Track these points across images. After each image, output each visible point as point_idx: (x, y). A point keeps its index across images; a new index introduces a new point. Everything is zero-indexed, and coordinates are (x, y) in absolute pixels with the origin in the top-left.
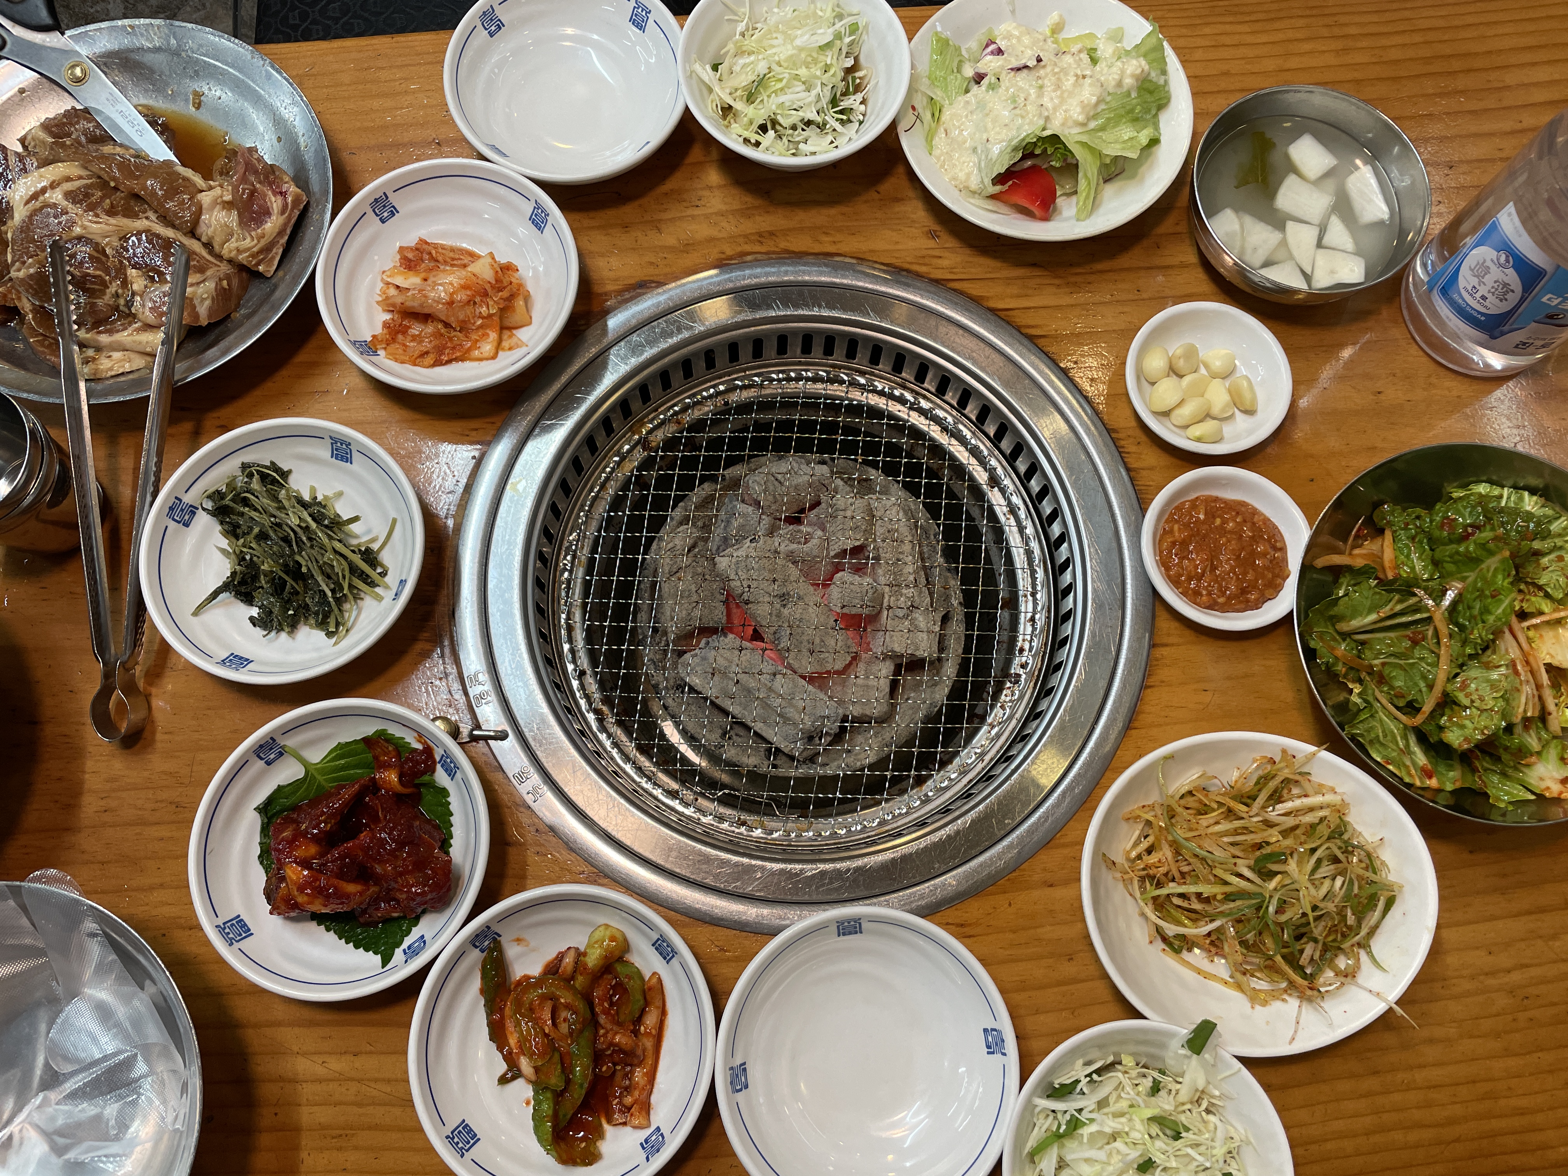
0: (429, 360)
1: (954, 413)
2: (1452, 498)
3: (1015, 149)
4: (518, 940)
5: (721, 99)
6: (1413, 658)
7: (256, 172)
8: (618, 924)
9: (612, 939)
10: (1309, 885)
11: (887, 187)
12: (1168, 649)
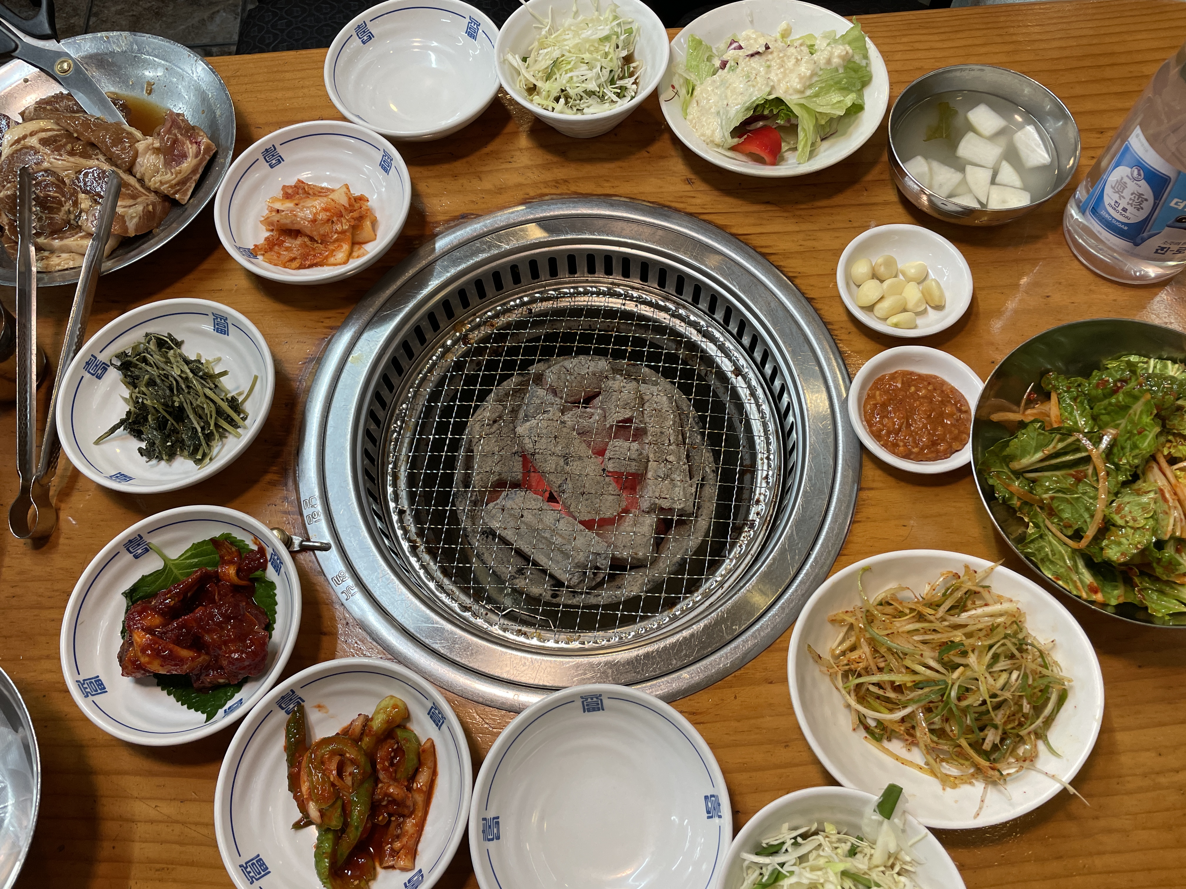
0: (296, 264)
1: (707, 318)
2: (1108, 368)
3: (748, 109)
4: (319, 707)
5: (527, 80)
6: (1077, 493)
7: (179, 128)
8: (401, 695)
9: (395, 707)
10: (987, 675)
11: (655, 148)
12: (873, 492)
